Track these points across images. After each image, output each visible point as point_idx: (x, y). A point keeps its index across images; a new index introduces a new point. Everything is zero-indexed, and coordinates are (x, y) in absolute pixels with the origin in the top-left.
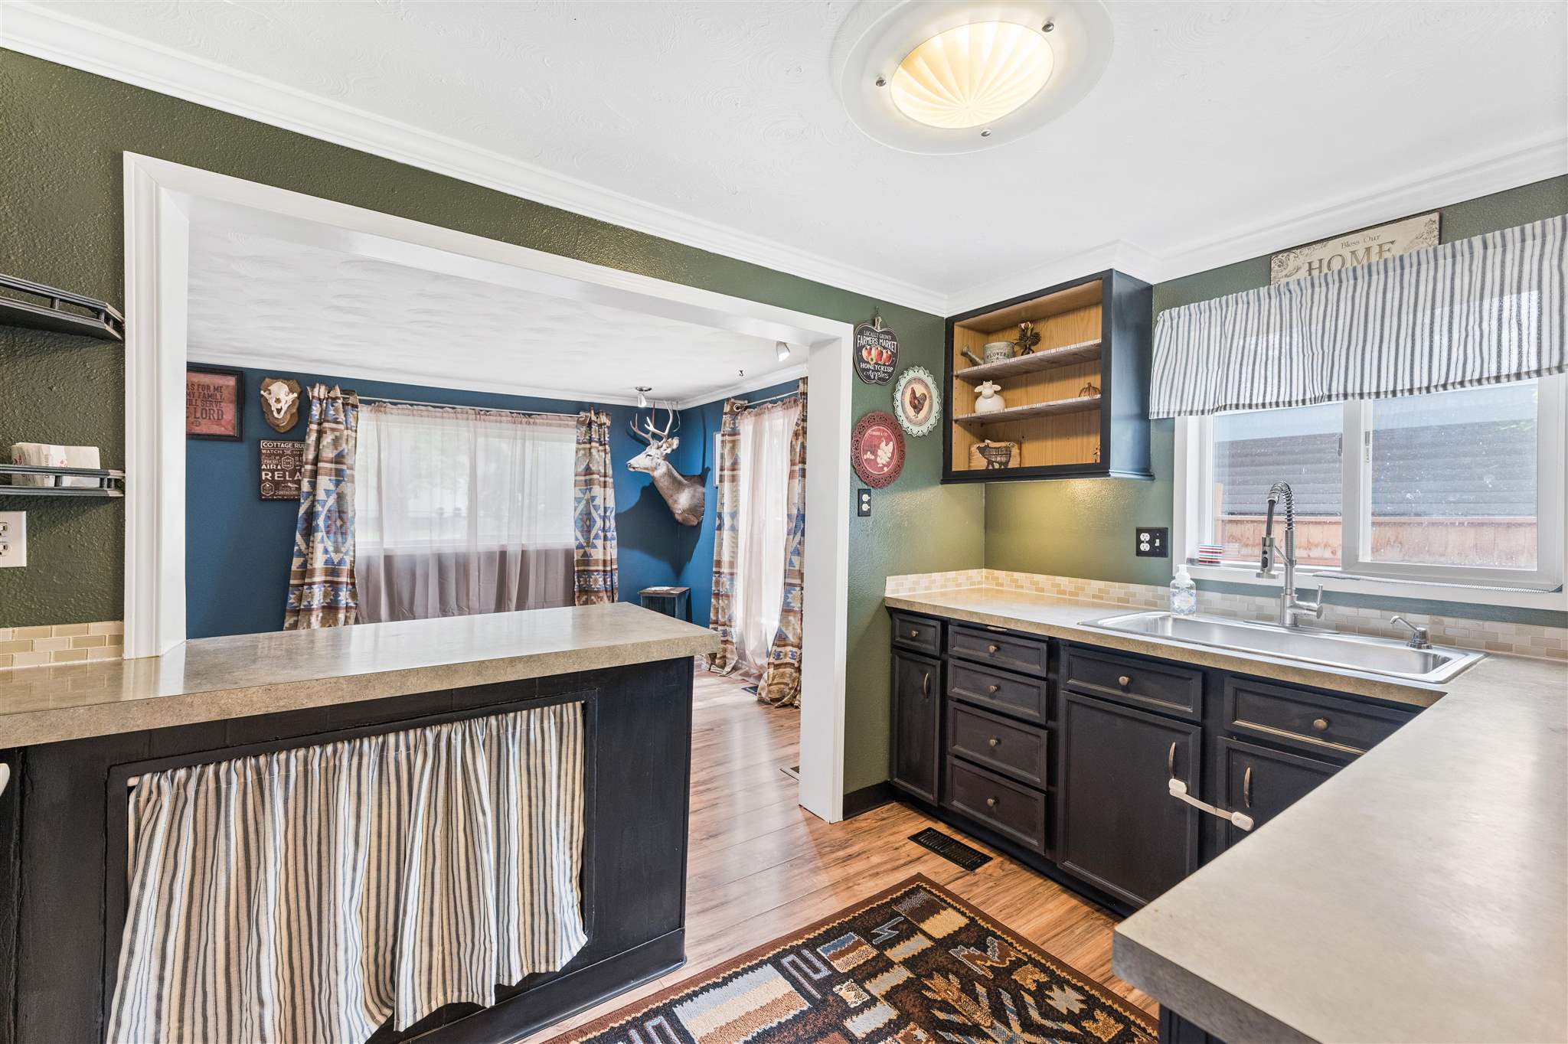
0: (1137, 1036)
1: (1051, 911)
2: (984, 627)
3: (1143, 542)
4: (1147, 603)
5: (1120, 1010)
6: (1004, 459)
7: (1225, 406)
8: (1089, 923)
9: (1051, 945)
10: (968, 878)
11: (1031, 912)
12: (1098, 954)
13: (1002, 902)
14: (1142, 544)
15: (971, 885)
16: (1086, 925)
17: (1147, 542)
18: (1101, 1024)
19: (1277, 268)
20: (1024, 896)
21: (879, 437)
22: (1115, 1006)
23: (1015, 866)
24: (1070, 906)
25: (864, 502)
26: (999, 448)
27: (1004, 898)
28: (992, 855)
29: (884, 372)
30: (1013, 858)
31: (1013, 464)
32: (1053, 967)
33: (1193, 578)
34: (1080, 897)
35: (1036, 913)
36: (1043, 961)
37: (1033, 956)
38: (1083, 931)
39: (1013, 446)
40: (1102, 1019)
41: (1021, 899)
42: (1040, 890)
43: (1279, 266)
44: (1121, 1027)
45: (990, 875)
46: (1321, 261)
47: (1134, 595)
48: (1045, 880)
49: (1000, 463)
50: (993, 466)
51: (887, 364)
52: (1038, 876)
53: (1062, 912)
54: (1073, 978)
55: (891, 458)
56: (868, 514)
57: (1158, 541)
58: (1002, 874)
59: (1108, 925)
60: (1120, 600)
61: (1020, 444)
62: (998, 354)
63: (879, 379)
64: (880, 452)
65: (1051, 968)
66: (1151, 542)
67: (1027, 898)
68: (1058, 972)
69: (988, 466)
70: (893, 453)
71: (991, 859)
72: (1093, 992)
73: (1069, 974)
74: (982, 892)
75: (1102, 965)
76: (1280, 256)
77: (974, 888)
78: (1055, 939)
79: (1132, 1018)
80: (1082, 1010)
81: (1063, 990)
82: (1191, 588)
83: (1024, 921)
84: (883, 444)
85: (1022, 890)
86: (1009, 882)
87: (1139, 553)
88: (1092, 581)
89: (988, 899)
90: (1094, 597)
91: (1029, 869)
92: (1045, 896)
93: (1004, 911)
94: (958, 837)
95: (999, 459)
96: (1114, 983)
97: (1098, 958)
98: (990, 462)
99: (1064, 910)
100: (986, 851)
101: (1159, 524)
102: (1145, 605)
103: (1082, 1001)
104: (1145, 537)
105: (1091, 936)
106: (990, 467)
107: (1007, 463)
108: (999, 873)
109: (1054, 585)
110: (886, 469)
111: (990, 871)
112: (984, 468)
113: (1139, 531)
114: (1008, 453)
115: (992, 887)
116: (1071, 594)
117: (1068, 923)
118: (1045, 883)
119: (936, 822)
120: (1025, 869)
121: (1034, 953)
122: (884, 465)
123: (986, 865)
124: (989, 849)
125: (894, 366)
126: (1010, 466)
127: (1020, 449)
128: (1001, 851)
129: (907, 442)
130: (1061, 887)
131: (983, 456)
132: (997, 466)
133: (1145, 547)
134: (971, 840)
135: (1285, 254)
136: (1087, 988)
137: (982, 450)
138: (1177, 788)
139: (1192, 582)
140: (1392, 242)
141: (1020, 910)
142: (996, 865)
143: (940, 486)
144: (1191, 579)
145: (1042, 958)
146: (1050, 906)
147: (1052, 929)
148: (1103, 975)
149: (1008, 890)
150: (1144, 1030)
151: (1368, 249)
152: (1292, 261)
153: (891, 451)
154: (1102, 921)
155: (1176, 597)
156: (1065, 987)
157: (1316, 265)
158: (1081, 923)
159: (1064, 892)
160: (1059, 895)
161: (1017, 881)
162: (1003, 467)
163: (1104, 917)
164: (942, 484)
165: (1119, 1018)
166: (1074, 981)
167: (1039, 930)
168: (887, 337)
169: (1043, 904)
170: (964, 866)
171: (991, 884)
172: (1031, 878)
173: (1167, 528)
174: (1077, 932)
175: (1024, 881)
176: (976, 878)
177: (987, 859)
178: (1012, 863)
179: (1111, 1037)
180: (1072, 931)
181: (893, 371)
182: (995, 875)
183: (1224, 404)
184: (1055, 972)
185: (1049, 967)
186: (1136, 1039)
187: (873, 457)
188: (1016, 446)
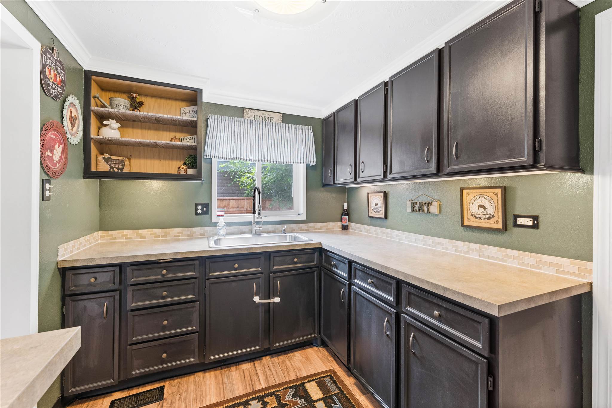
0: (279, 394)
1: (210, 384)
2: (156, 262)
3: (199, 209)
4: (201, 235)
5: (267, 392)
6: (120, 167)
7: (233, 158)
8: (225, 375)
9: (227, 395)
10: (165, 404)
11: (206, 391)
12: (241, 383)
13: (192, 399)
14: (198, 210)
15: (171, 405)
16: (225, 377)
17: (200, 209)
18: (270, 402)
19: (245, 113)
20: (196, 388)
21: (55, 140)
22: (266, 392)
23: (177, 380)
24: (213, 377)
25: (46, 190)
26: (117, 160)
27: (190, 396)
28: (161, 384)
29: (58, 92)
30: (172, 377)
31: (126, 170)
32: (239, 401)
33: (225, 222)
34: (211, 370)
35: (208, 390)
36: (234, 403)
37: (229, 405)
38: (228, 380)
39: (126, 160)
40: (268, 400)
41: (196, 391)
42: (197, 380)
43: (246, 113)
44: (273, 396)
45: (173, 393)
46: (257, 116)
47: (195, 232)
48: (194, 375)
49: (118, 169)
50: (114, 170)
51: (59, 86)
52: (190, 376)
53: (214, 380)
54: (247, 398)
55: (61, 157)
56: (49, 199)
57: (205, 208)
58: (176, 388)
59: (230, 371)
60: (188, 236)
61: (130, 159)
62: (124, 106)
63: (55, 95)
64: (55, 152)
65: (238, 402)
66: (202, 209)
67: (197, 387)
68: (242, 401)
69: (110, 169)
70: (62, 154)
71: (164, 386)
72: (257, 396)
73: (245, 398)
74: (179, 403)
75: (246, 385)
76: (246, 109)
77: (174, 405)
78: (225, 392)
79: (272, 391)
80: (262, 404)
81: (251, 404)
82: (224, 225)
83: (208, 397)
84: (57, 146)
85: (192, 387)
86: (183, 389)
87: (197, 214)
88: (174, 229)
89: (186, 403)
90: (175, 236)
91: (183, 376)
92: (202, 380)
93: (197, 401)
94: (134, 392)
95: (117, 166)
96: (255, 386)
97: (242, 384)
98: (111, 167)
99: (213, 379)
100: (156, 386)
101: (206, 202)
102: (200, 236)
103: (258, 402)
104: (200, 207)
105: (232, 379)
106: (112, 171)
107: (122, 169)
108: (174, 389)
109: (151, 234)
110: (58, 165)
111: (170, 392)
112: (108, 171)
113: (197, 205)
114: (123, 163)
115: (180, 397)
116: (162, 237)
117: (221, 382)
118: (195, 376)
119: (112, 395)
120: (182, 378)
121: (228, 403)
122: (57, 162)
123: (165, 391)
124: (157, 383)
125: (63, 89)
126: (124, 171)
127: (130, 162)
128: (164, 379)
129: (69, 146)
130: (202, 372)
131: (107, 163)
132: (116, 170)
133: (199, 211)
134: (142, 387)
135: (248, 110)
136: (254, 396)
137: (106, 160)
138: (257, 299)
139: (225, 224)
140: (273, 118)
141: (201, 395)
142: (170, 386)
143: (83, 180)
144: (224, 222)
145: (232, 402)
146: (208, 382)
147: (220, 388)
148: (250, 388)
149: (187, 391)
150: (277, 391)
151: (268, 117)
152: (251, 113)
153: (61, 152)
154: (227, 372)
155: (221, 230)
156: (250, 403)
157: (256, 117)
158: (223, 378)
159: (205, 373)
160: (205, 376)
161: (185, 385)
162: (120, 171)
163: (226, 369)
164: (84, 178)
165: (271, 394)
166: (249, 398)
167: (217, 394)
168: (60, 66)
169: (205, 384)
170: (156, 401)
171: (178, 396)
172: (188, 379)
173: (209, 203)
174: (226, 382)
175: (188, 382)
176: (169, 401)
177: (162, 389)
178: (173, 380)
179: (276, 403)
180: (225, 383)
181: (62, 92)
182: (174, 391)
183: (233, 157)
184: (241, 402)
185: (237, 402)
186: (280, 396)
187: (51, 155)
188: (128, 160)
